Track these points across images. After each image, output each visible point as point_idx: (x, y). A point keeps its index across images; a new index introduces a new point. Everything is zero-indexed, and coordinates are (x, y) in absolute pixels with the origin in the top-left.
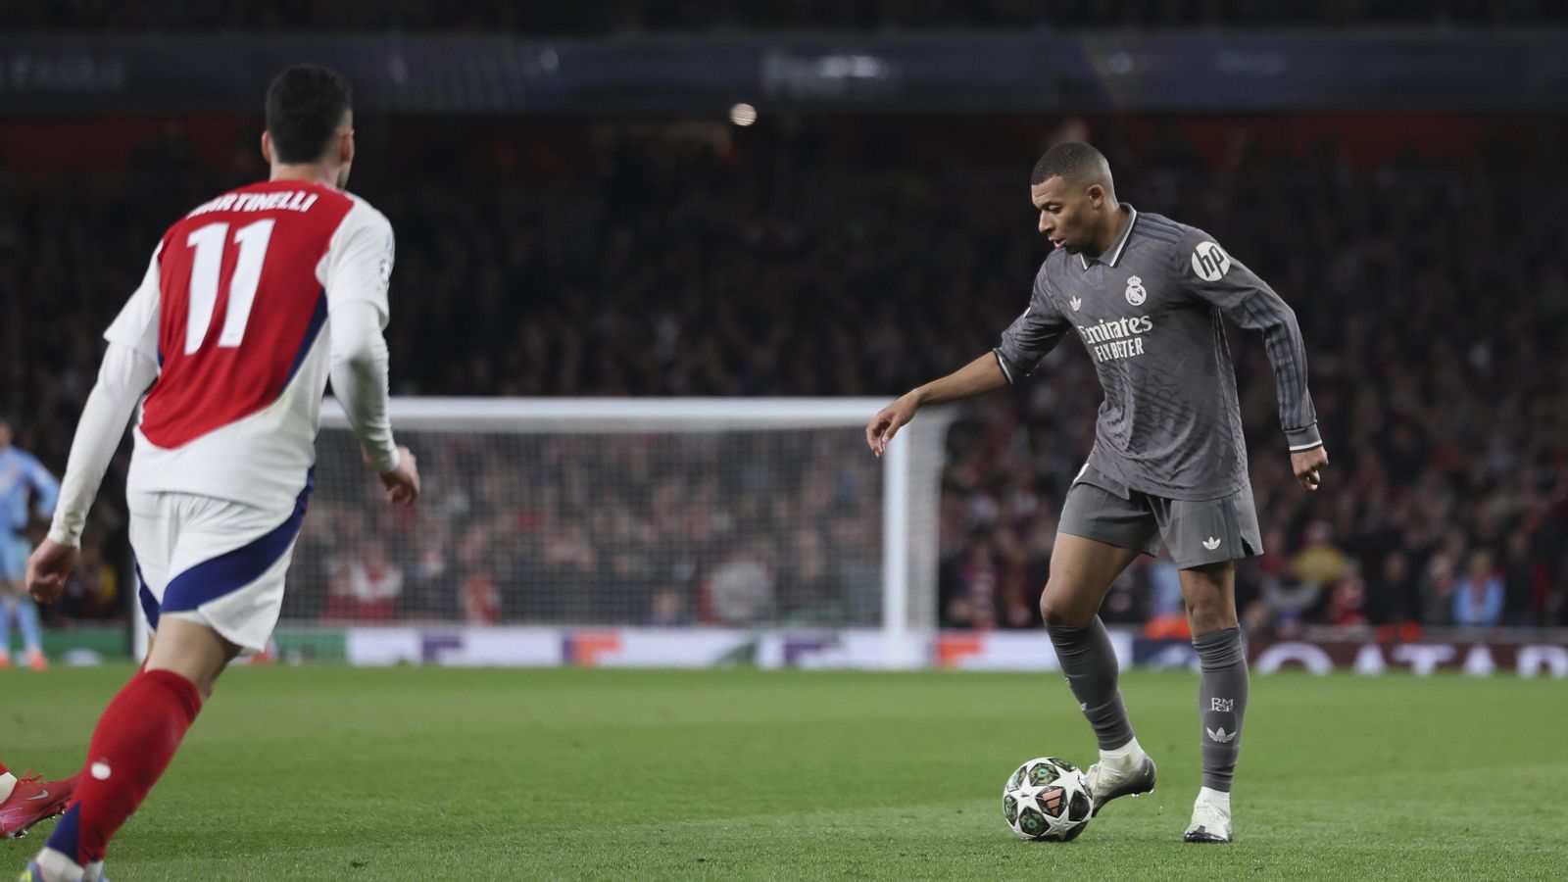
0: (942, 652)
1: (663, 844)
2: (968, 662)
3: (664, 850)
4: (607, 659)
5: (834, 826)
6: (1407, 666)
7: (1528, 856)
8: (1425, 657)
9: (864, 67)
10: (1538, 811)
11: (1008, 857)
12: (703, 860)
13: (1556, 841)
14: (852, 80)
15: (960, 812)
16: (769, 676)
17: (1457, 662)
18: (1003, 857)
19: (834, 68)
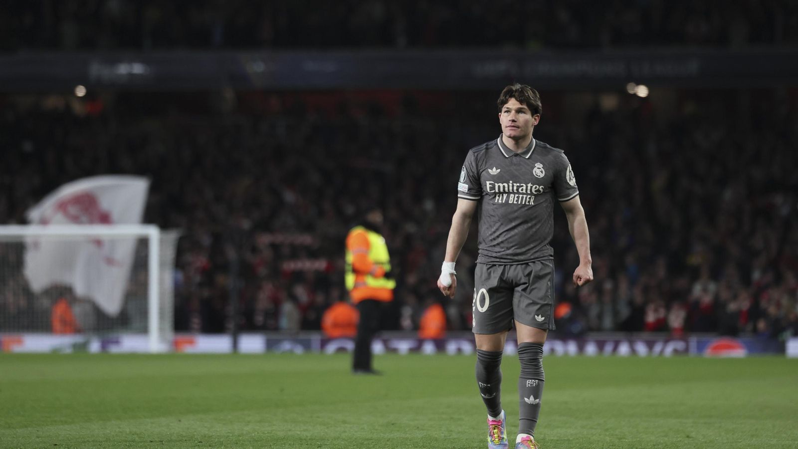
0: (176, 344)
1: (38, 437)
2: (188, 349)
3: (38, 440)
4: (17, 349)
5: (120, 428)
6: (395, 351)
7: (446, 440)
8: (404, 346)
9: (138, 69)
10: (452, 418)
11: (201, 442)
12: (56, 445)
13: (459, 433)
14: (131, 76)
15: (180, 421)
16: (94, 357)
17: (417, 349)
18: (199, 442)
19: (123, 69)
